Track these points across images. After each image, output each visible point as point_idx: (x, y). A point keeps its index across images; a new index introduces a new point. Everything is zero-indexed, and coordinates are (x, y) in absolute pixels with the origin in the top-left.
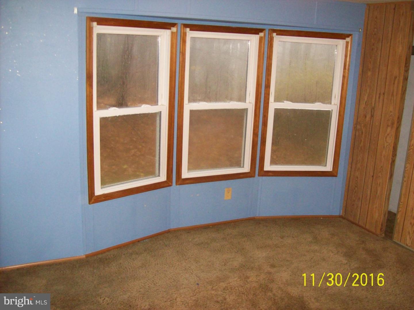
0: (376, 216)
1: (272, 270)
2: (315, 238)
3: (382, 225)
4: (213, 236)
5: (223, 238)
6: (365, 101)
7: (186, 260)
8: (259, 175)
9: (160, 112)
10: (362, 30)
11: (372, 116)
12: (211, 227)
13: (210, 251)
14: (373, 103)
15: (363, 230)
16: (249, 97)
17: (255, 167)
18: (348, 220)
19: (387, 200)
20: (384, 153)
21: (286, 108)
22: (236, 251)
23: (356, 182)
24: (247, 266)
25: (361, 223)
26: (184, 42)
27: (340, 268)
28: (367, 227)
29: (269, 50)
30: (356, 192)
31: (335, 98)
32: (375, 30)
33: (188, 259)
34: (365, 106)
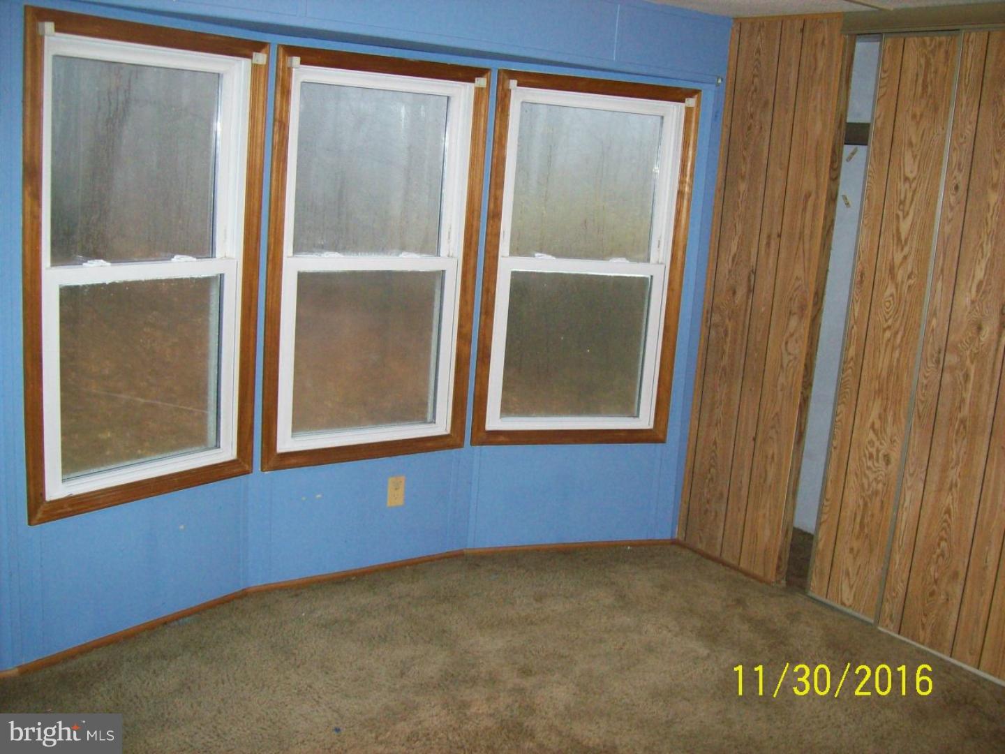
0: (765, 534)
1: (528, 683)
2: (622, 597)
3: (780, 558)
4: (363, 601)
5: (390, 607)
6: (732, 254)
7: (298, 667)
8: (472, 443)
9: (222, 276)
10: (722, 80)
11: (751, 290)
12: (353, 578)
13: (358, 640)
14: (753, 260)
15: (733, 573)
16: (449, 242)
17: (463, 423)
18: (695, 551)
19: (791, 495)
20: (782, 380)
21: (539, 271)
22: (428, 639)
23: (713, 454)
24: (459, 674)
25: (726, 557)
26: (286, 92)
27: (694, 668)
28: (743, 565)
29: (498, 122)
30: (712, 479)
31: (659, 246)
32: (756, 80)
33: (304, 664)
34: (732, 266)
